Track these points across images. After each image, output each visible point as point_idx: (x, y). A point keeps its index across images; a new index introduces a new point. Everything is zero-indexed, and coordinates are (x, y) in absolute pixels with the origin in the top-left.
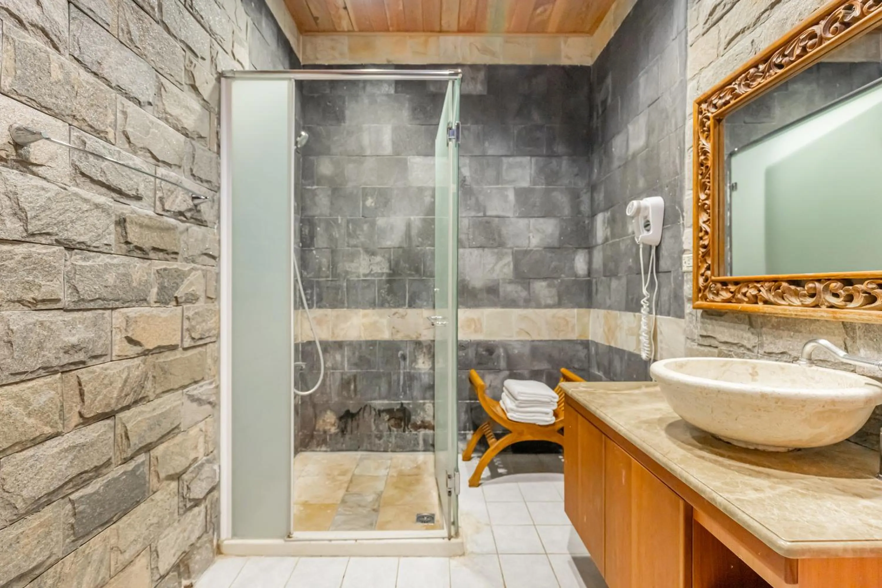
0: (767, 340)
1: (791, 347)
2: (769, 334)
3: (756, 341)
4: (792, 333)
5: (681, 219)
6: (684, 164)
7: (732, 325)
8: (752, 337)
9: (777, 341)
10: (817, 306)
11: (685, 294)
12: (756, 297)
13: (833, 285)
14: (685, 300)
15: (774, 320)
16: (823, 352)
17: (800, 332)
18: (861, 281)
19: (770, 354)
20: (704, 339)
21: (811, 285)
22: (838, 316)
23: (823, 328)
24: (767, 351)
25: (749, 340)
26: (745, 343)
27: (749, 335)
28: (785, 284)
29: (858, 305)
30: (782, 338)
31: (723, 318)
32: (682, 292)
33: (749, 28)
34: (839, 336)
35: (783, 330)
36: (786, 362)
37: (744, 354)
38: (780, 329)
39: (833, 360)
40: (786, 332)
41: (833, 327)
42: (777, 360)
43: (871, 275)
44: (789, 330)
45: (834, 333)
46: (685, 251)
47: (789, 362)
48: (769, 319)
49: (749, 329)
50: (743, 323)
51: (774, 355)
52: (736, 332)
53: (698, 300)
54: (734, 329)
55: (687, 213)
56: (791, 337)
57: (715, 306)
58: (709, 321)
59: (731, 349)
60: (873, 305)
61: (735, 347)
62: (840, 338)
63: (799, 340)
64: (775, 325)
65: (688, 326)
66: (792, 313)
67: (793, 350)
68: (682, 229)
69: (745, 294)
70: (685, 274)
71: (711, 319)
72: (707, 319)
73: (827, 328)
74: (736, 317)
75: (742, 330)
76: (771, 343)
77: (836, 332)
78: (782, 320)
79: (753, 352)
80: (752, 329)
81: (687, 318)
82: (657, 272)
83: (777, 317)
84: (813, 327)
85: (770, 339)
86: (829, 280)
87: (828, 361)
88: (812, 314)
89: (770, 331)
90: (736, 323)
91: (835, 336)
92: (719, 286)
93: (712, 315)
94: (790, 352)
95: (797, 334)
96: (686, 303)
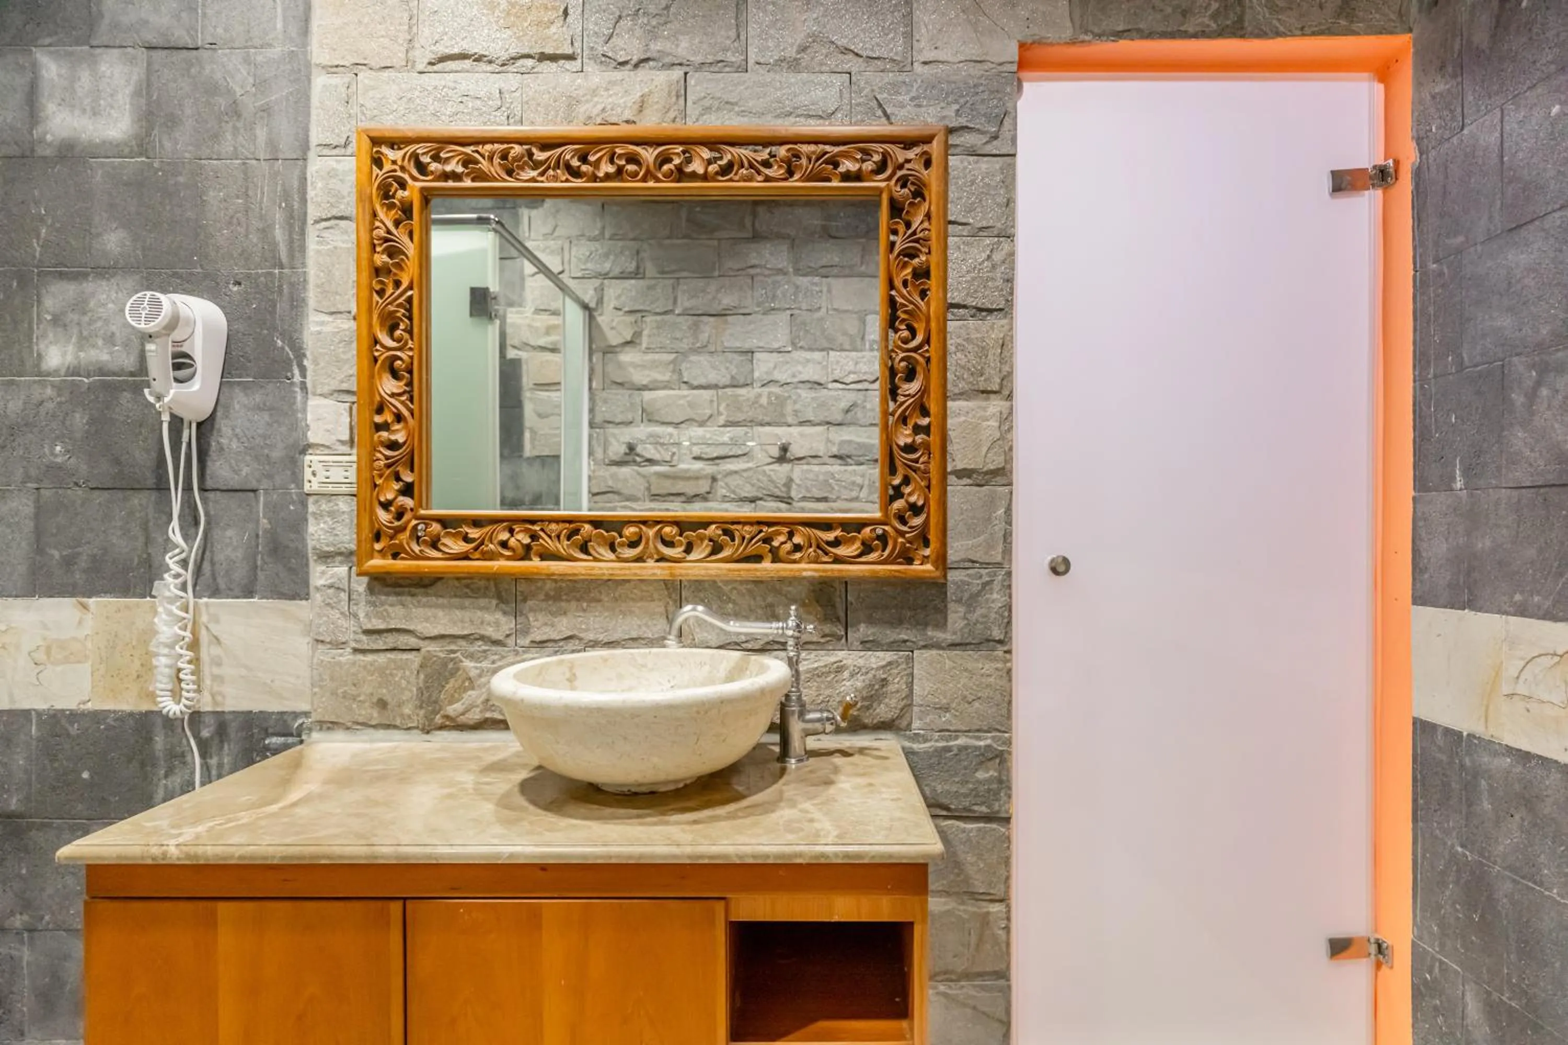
0: (537, 620)
1: (583, 627)
2: (541, 610)
3: (513, 625)
4: (585, 605)
5: (296, 371)
6: (303, 249)
7: (456, 601)
8: (503, 619)
9: (556, 620)
10: (639, 559)
11: (311, 544)
12: (528, 548)
13: (667, 529)
14: (312, 558)
15: (549, 585)
16: (635, 627)
17: (599, 601)
18: (705, 524)
19: (541, 644)
20: (374, 637)
21: (633, 529)
22: (677, 572)
23: (635, 591)
24: (538, 639)
25: (497, 624)
26: (489, 631)
27: (499, 615)
28: (587, 527)
29: (703, 556)
30: (565, 613)
31: (430, 591)
32: (303, 540)
33: (490, 62)
34: (660, 600)
35: (568, 601)
36: (573, 651)
37: (485, 651)
38: (562, 600)
39: (650, 636)
40: (574, 604)
41: (651, 588)
42: (556, 653)
43: (722, 517)
44: (578, 600)
45: (651, 596)
46: (310, 446)
47: (579, 651)
48: (539, 584)
49: (497, 605)
50: (485, 596)
51: (550, 644)
52: (467, 615)
53: (372, 558)
54: (462, 608)
55: (316, 362)
56: (584, 611)
57: (428, 567)
58: (392, 599)
59: (453, 647)
60: (720, 556)
61: (463, 643)
62: (661, 604)
63: (597, 614)
64: (552, 593)
65: (320, 616)
66: (606, 572)
67: (587, 630)
68: (299, 397)
69: (504, 544)
70: (311, 500)
71: (398, 594)
72: (387, 594)
73: (642, 591)
74: (467, 586)
75: (481, 609)
76: (546, 624)
77: (656, 596)
78: (564, 585)
79: (504, 645)
80: (503, 606)
81: (317, 597)
82: (202, 489)
83: (556, 581)
84: (620, 590)
85: (542, 617)
86: (658, 522)
87: (643, 639)
88: (638, 572)
89: (544, 605)
90: (467, 596)
91: (653, 600)
92: (436, 527)
93: (401, 586)
94: (582, 635)
95: (593, 604)
96: (312, 563)
